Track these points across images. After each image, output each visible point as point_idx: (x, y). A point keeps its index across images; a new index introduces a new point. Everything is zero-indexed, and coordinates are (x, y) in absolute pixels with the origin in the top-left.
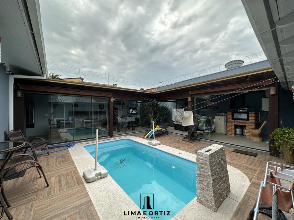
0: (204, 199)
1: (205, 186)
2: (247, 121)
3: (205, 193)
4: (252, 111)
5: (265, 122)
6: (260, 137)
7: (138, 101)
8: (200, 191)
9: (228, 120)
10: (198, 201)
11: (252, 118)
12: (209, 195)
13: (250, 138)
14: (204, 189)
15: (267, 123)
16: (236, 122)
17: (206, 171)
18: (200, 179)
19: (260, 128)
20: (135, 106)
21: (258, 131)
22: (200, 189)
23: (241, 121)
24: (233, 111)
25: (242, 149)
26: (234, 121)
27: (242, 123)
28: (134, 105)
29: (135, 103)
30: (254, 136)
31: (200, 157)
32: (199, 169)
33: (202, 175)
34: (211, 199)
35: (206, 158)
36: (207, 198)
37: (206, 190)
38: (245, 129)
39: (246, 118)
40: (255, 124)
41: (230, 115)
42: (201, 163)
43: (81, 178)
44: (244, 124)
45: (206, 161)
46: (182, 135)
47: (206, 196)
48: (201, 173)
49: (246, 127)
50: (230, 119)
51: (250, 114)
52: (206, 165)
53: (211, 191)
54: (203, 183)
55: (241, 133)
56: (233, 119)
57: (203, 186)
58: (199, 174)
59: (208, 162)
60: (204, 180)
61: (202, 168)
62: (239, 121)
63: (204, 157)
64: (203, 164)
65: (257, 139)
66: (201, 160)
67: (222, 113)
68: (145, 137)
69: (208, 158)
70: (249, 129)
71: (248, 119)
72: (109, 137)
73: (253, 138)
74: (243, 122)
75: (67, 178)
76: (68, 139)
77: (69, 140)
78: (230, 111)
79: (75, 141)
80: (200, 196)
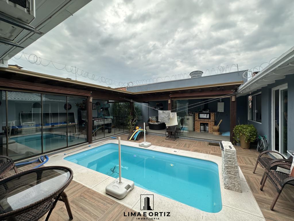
0: (232, 185)
1: (233, 175)
2: (209, 120)
3: (233, 181)
4: (212, 112)
5: (221, 120)
6: (218, 132)
7: (109, 101)
8: (228, 180)
9: (196, 120)
10: (226, 188)
11: (212, 118)
12: (236, 181)
13: (211, 133)
14: (232, 177)
15: (222, 121)
16: (202, 121)
17: (234, 163)
18: (228, 171)
19: (218, 125)
20: (107, 107)
21: (217, 127)
22: (228, 178)
23: (205, 120)
24: (199, 112)
25: (213, 142)
26: (200, 120)
27: (205, 121)
28: (106, 105)
29: (106, 102)
30: (214, 131)
31: (229, 153)
32: (227, 163)
33: (230, 167)
34: (238, 183)
35: (234, 153)
36: (234, 184)
37: (233, 178)
38: (208, 126)
39: (208, 117)
40: (214, 122)
41: (197, 115)
42: (229, 158)
43: (105, 196)
44: (207, 122)
45: (234, 155)
46: (166, 134)
47: (234, 182)
48: (229, 166)
49: (209, 125)
50: (197, 118)
51: (211, 114)
52: (234, 158)
53: (238, 178)
54: (231, 173)
55: (204, 129)
56: (199, 118)
57: (231, 175)
58: (227, 167)
59: (235, 157)
60: (231, 170)
61: (230, 161)
62: (203, 120)
63: (232, 153)
64: (231, 158)
65: (216, 134)
66: (229, 155)
67: (190, 114)
68: (130, 139)
69: (235, 153)
70: (211, 126)
71: (210, 118)
72: (88, 143)
73: (214, 133)
74: (207, 121)
75: (88, 202)
76: (30, 152)
77: (33, 153)
78: (197, 112)
79: (45, 153)
80: (228, 184)
